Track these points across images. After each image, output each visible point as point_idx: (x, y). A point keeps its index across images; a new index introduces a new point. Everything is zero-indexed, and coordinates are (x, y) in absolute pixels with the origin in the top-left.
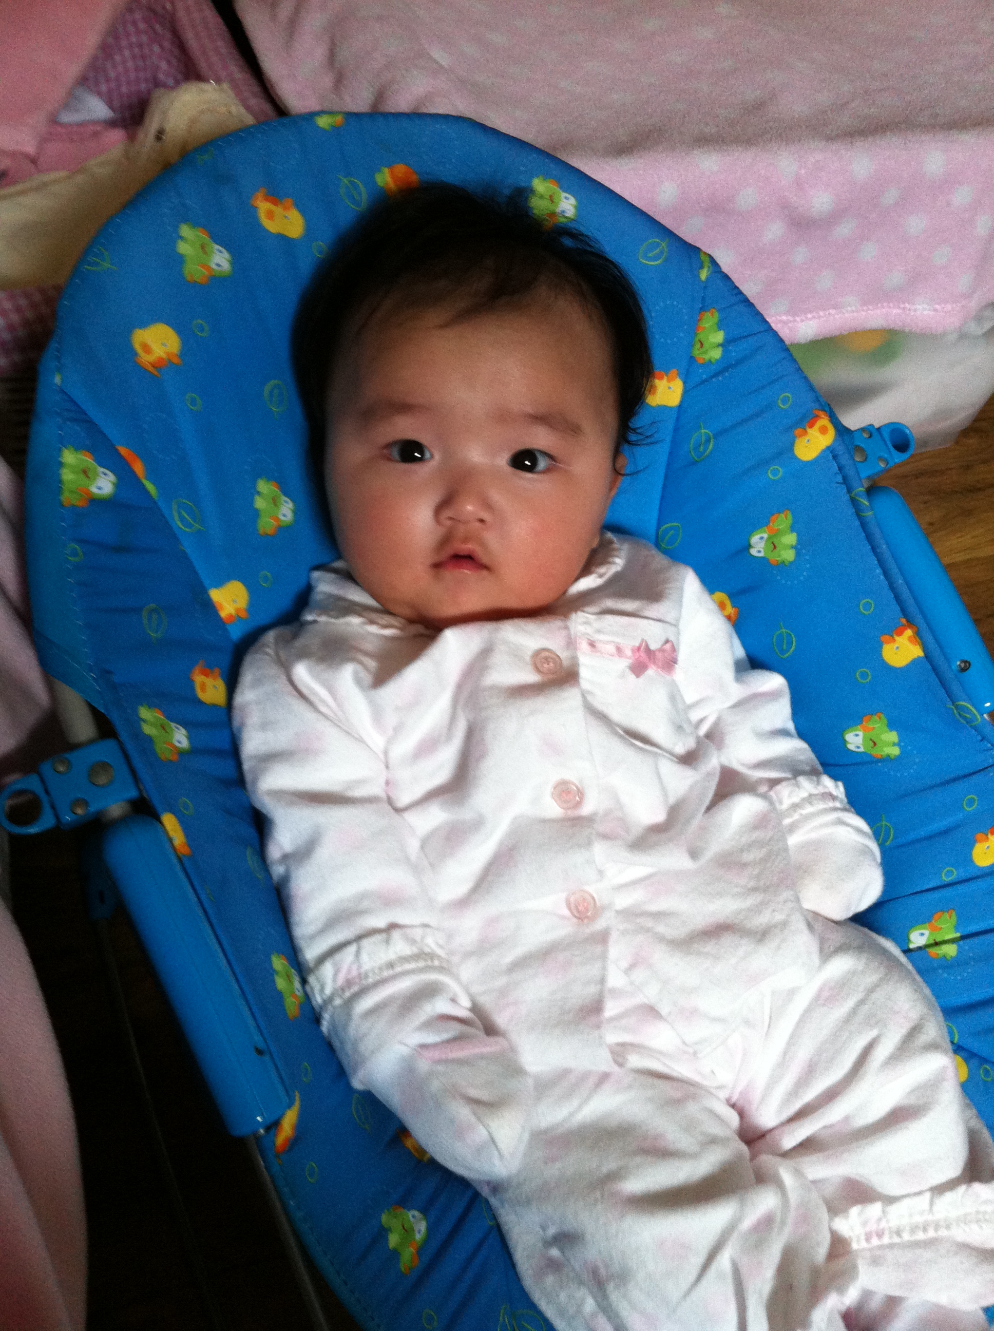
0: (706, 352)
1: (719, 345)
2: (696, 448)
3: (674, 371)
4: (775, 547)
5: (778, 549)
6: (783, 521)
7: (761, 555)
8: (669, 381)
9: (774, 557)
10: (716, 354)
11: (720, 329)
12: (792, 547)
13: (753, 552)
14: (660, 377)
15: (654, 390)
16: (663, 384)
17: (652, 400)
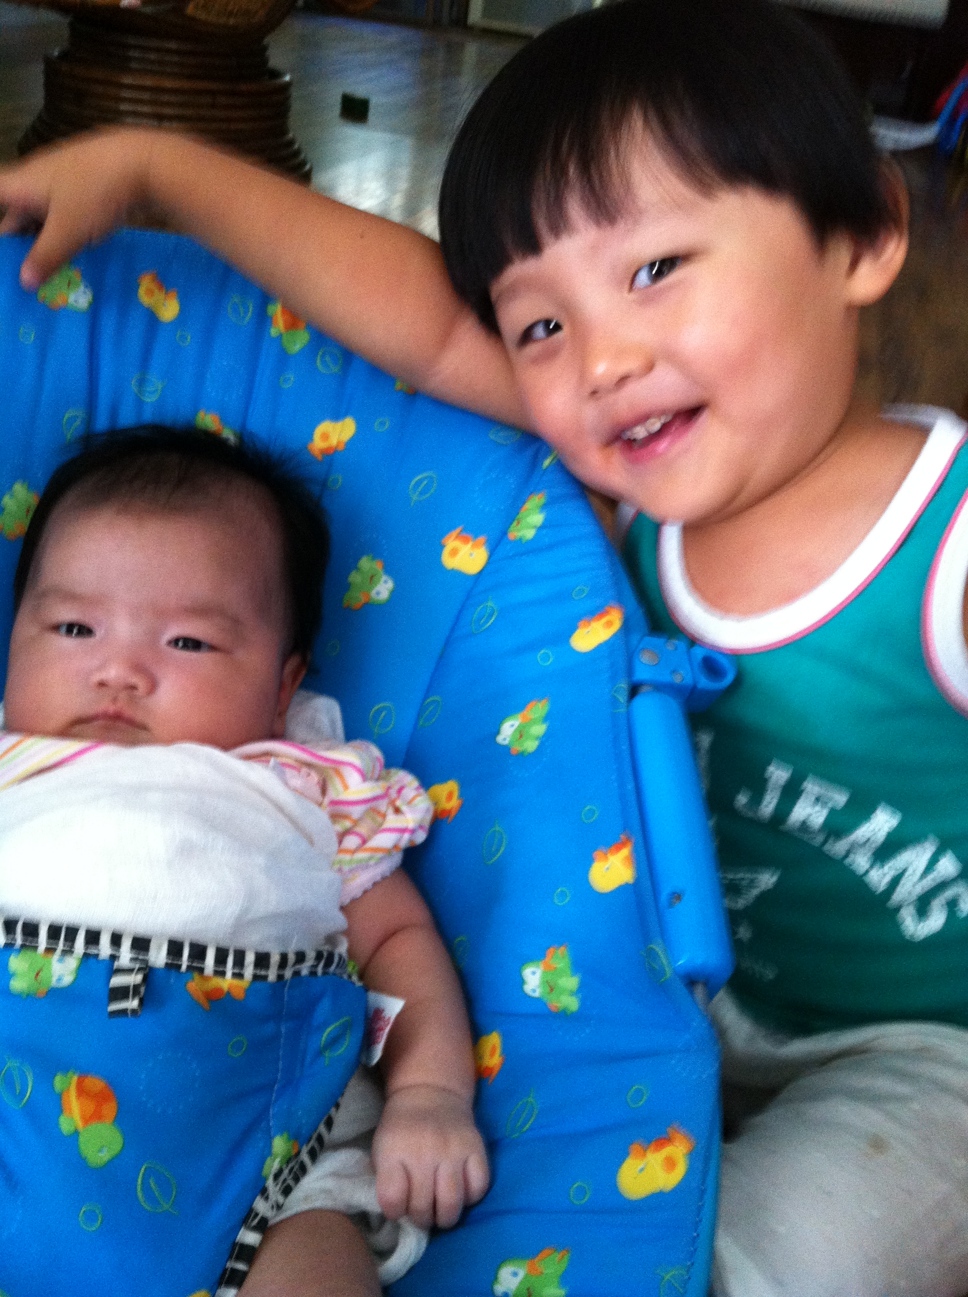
0: (519, 531)
1: (535, 527)
2: (479, 619)
3: (482, 539)
4: (521, 736)
5: (524, 738)
6: (539, 709)
7: (506, 742)
8: (473, 547)
9: (518, 747)
10: (529, 534)
11: (541, 512)
12: (537, 738)
13: (500, 739)
14: (466, 541)
15: (454, 552)
16: (465, 549)
17: (449, 561)
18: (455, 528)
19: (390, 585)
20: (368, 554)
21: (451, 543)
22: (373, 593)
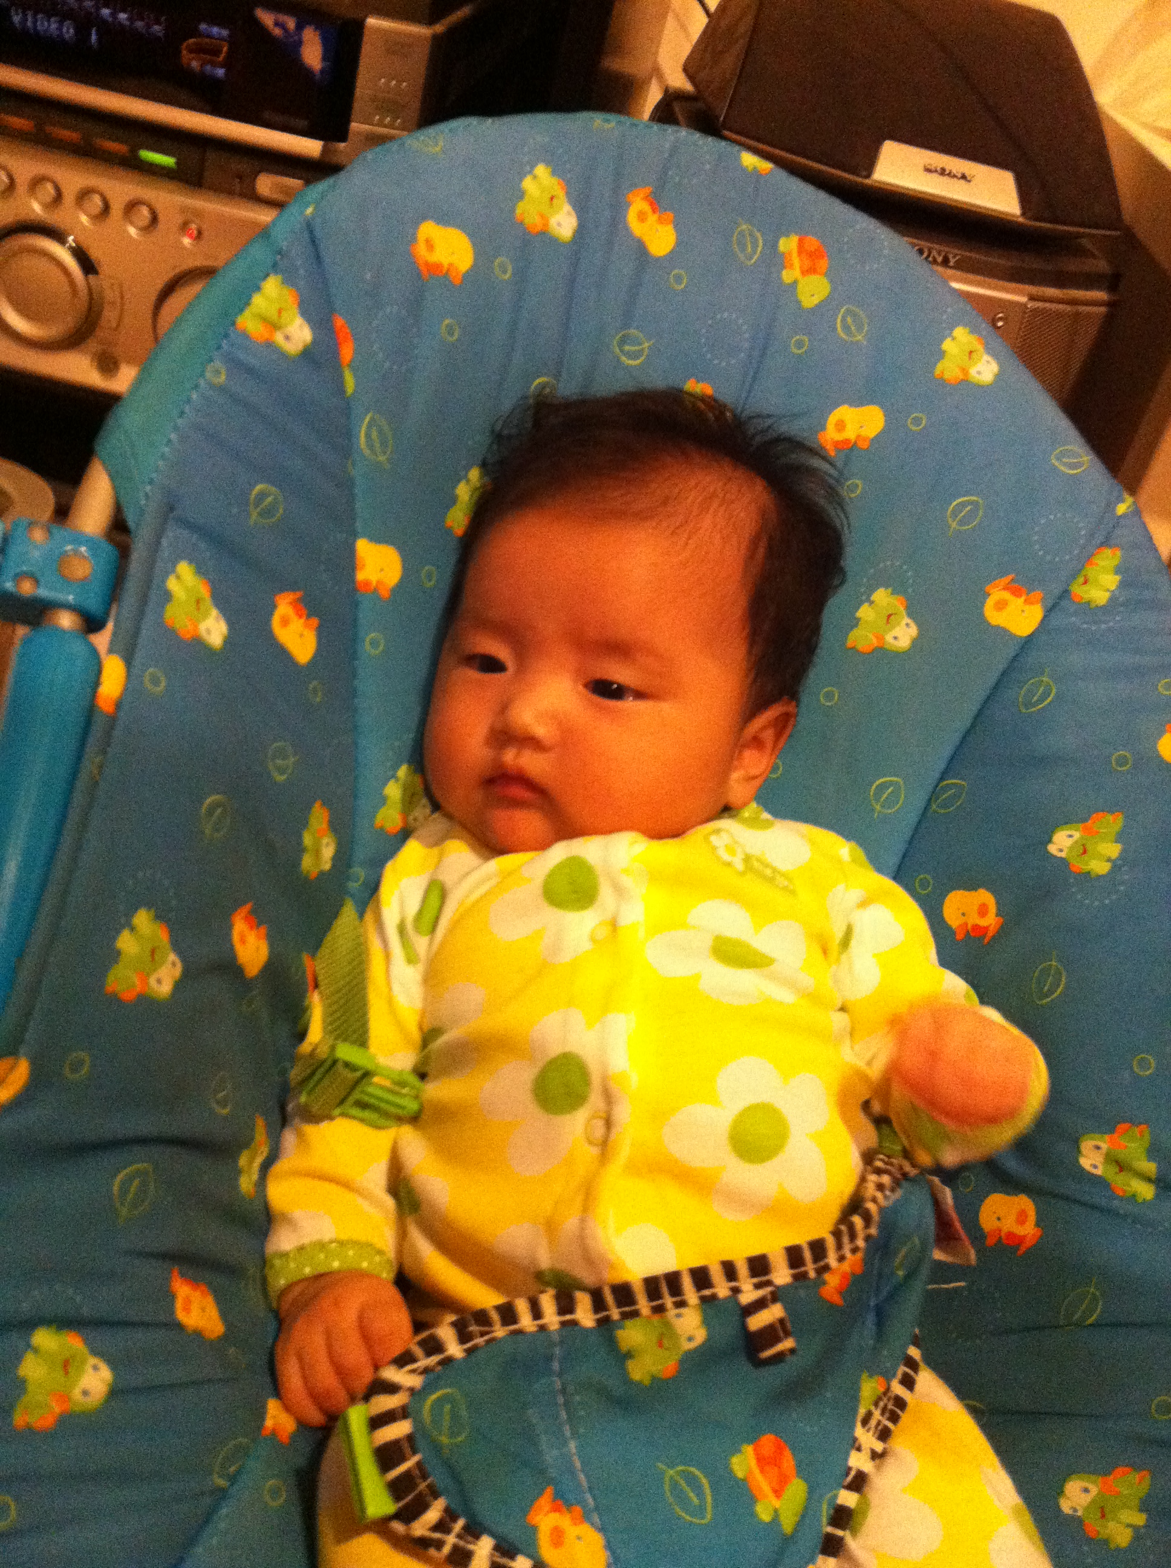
0: (1087, 591)
1: (1109, 590)
2: (1028, 698)
3: (1038, 595)
4: (1084, 852)
5: (1088, 855)
6: (1109, 824)
7: (1062, 855)
8: (1025, 602)
9: (1076, 863)
10: (1101, 597)
11: (1117, 573)
12: (1110, 859)
13: (1053, 848)
14: (1016, 593)
15: (1001, 606)
16: (1016, 603)
17: (994, 617)
18: (1003, 574)
19: (913, 631)
20: (887, 587)
21: (997, 594)
22: (889, 638)
